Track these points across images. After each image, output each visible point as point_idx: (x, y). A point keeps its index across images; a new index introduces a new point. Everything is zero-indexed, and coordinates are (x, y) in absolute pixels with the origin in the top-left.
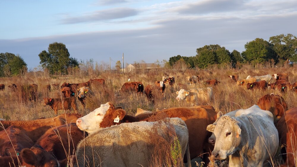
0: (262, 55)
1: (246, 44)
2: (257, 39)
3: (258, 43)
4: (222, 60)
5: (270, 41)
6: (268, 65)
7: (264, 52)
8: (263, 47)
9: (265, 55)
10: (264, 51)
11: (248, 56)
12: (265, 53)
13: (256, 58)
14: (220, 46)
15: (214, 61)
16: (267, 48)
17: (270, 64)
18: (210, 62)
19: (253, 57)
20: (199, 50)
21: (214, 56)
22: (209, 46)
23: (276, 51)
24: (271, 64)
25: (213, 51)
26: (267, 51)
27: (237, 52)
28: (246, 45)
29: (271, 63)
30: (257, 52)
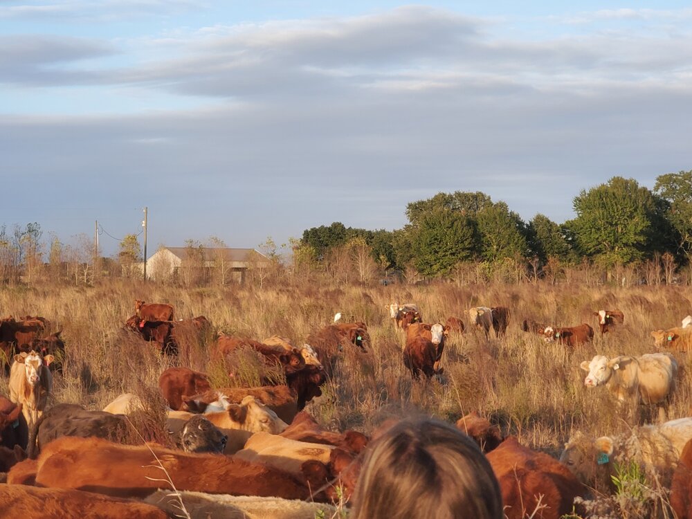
0: (632, 238)
1: (579, 196)
2: (617, 181)
3: (619, 193)
4: (497, 250)
5: (656, 189)
6: (653, 274)
7: (640, 228)
8: (635, 210)
9: (642, 239)
10: (639, 222)
11: (584, 239)
12: (642, 233)
13: (613, 248)
14: (489, 198)
15: (468, 249)
16: (648, 215)
17: (658, 269)
18: (453, 254)
19: (600, 243)
20: (416, 209)
21: (471, 231)
22: (451, 196)
23: (679, 228)
24: (663, 272)
25: (467, 216)
26: (649, 223)
27: (548, 221)
28: (577, 199)
29: (662, 266)
30: (616, 224)
